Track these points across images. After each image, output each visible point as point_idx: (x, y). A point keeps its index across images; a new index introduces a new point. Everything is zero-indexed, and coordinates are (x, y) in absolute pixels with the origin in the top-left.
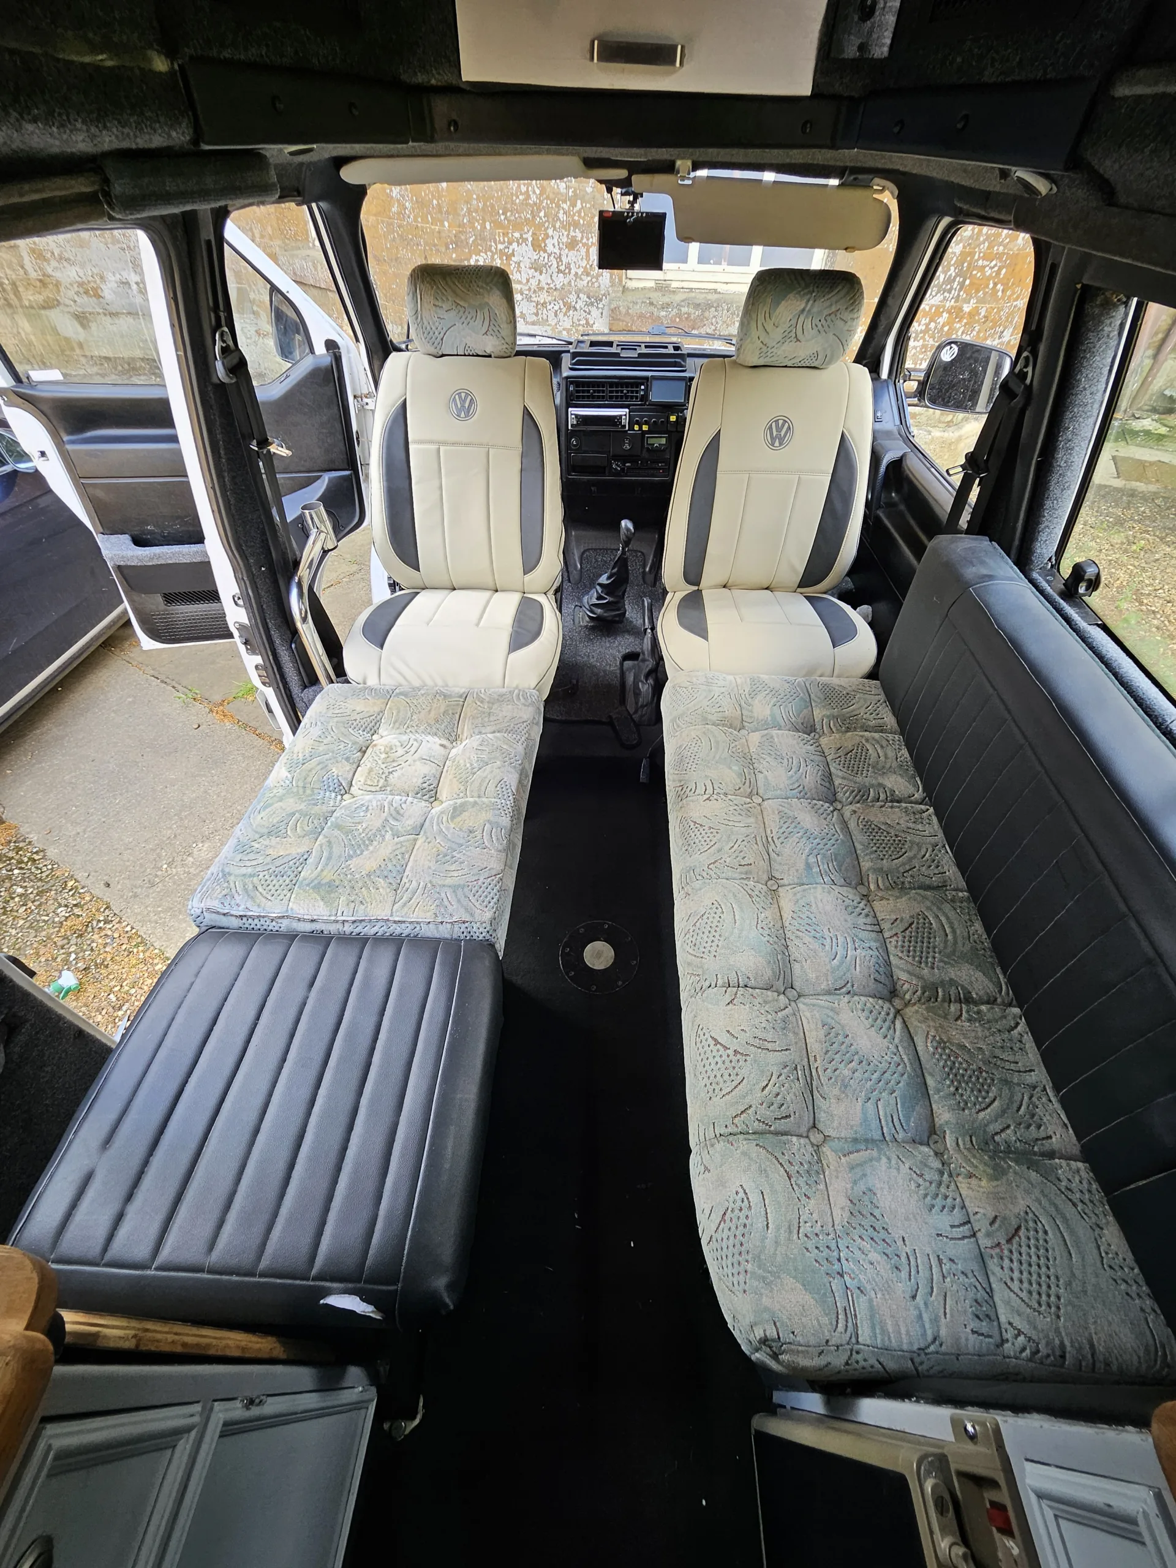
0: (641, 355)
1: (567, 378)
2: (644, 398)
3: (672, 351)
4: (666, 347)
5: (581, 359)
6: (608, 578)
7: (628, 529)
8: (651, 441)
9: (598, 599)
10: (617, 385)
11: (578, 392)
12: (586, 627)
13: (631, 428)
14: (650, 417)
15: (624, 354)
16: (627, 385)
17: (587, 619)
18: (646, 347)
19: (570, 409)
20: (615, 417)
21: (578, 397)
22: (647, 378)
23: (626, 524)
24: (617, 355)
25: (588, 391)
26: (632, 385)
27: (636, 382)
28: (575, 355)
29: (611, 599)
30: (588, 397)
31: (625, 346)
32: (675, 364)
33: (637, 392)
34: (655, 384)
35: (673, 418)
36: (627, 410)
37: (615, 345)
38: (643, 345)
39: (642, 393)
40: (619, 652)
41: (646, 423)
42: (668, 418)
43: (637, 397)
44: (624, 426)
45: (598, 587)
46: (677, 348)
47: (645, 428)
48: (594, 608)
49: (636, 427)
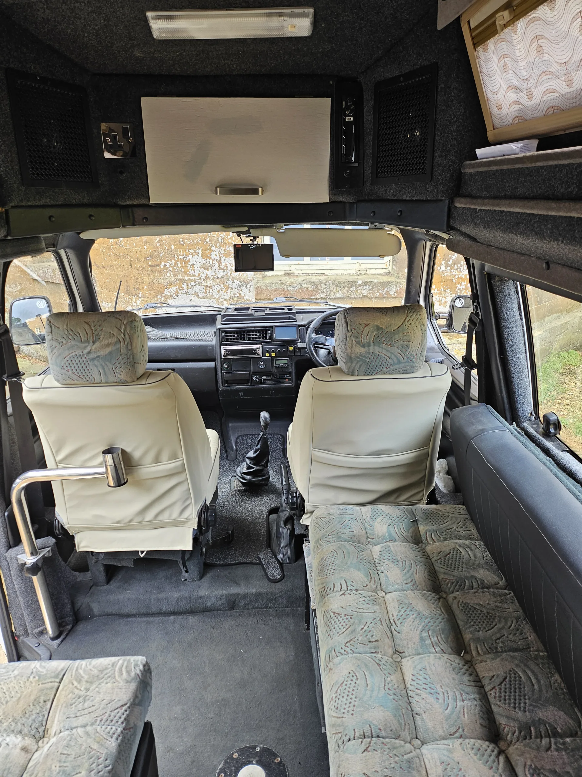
0: (266, 314)
1: (220, 329)
2: (271, 338)
3: (286, 311)
4: (284, 309)
5: (228, 318)
6: (255, 452)
7: (266, 418)
8: (277, 362)
9: (248, 469)
10: (253, 331)
11: (226, 336)
12: (239, 490)
13: (264, 355)
14: (276, 349)
15: (257, 314)
16: (259, 331)
17: (240, 484)
18: (270, 309)
19: (222, 347)
20: (253, 349)
21: (227, 339)
22: (272, 327)
23: (264, 415)
24: (252, 315)
25: (234, 336)
26: (263, 331)
27: (265, 330)
28: (224, 316)
29: (258, 468)
30: (234, 339)
31: (257, 310)
32: (289, 318)
33: (266, 334)
34: (277, 329)
35: (291, 348)
36: (261, 345)
37: (250, 309)
38: (268, 309)
39: (269, 335)
40: (266, 507)
41: (273, 352)
42: (288, 348)
43: (266, 338)
44: (259, 354)
45: (247, 460)
46: (290, 309)
47: (273, 355)
48: (245, 476)
49: (267, 355)
